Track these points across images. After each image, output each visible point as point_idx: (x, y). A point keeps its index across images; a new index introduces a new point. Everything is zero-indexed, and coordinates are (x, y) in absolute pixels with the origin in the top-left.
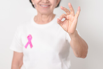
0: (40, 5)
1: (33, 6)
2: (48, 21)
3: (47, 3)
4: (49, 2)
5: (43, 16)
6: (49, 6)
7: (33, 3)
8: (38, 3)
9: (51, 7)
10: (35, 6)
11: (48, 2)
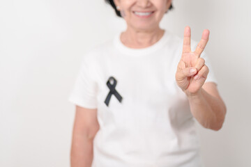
0: (134, 12)
1: (118, 13)
2: (151, 43)
3: (147, 7)
4: (152, 5)
5: (140, 34)
6: (153, 12)
7: (118, 8)
8: (130, 9)
9: (157, 14)
10: (122, 13)
11: (149, 5)
